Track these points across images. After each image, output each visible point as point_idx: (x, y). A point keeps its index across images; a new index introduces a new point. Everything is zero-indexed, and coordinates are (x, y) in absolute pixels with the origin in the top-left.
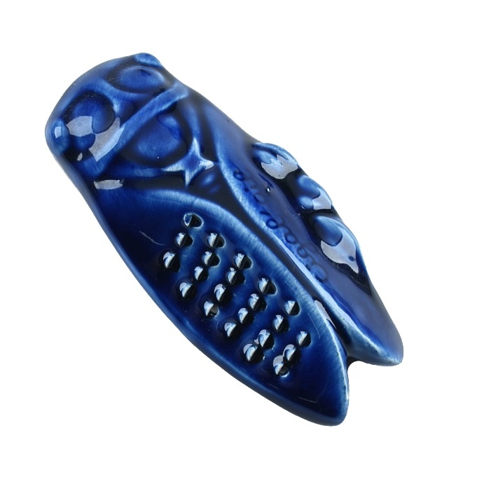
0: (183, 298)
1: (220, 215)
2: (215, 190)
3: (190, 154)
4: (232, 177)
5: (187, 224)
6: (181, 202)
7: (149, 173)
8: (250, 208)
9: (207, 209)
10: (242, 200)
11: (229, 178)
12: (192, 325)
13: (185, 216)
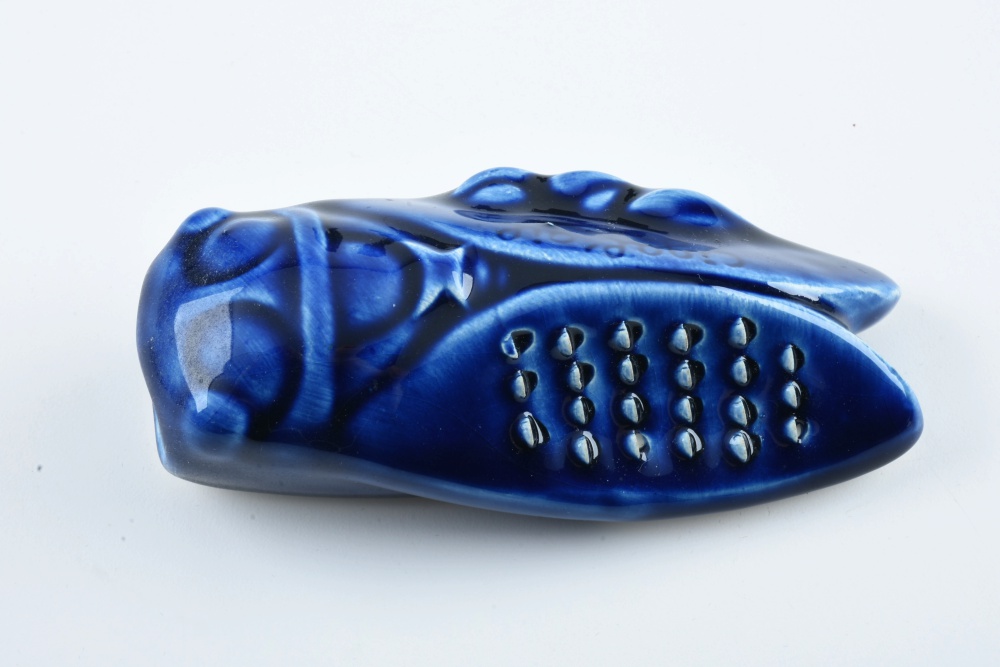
0: (590, 464)
1: (548, 299)
2: (503, 278)
3: (427, 262)
4: (505, 243)
5: (516, 355)
6: (481, 333)
7: (402, 335)
8: (570, 257)
9: (523, 307)
10: (551, 255)
11: (502, 246)
12: (632, 490)
13: (503, 346)
